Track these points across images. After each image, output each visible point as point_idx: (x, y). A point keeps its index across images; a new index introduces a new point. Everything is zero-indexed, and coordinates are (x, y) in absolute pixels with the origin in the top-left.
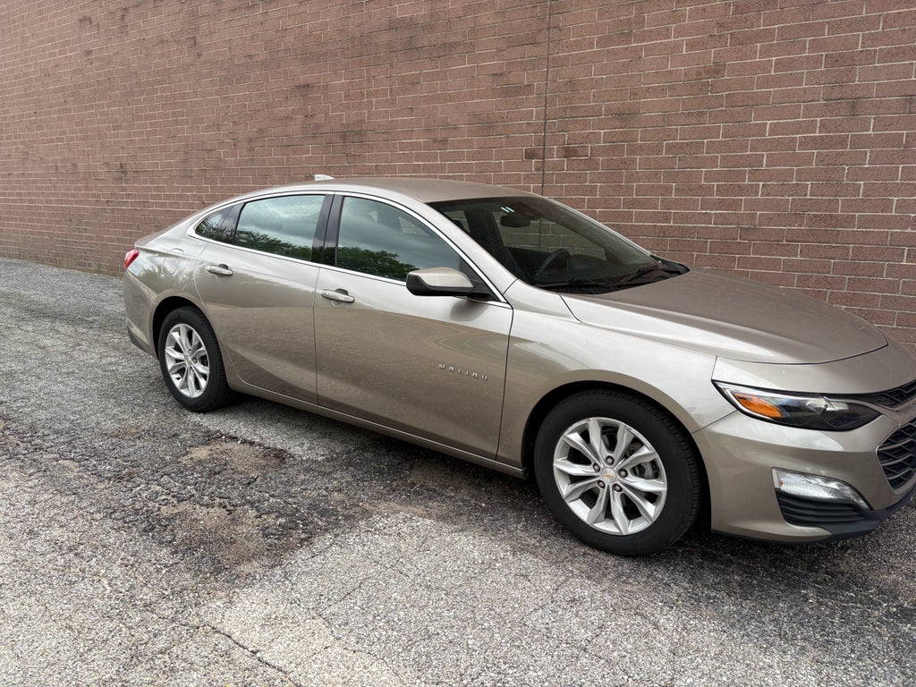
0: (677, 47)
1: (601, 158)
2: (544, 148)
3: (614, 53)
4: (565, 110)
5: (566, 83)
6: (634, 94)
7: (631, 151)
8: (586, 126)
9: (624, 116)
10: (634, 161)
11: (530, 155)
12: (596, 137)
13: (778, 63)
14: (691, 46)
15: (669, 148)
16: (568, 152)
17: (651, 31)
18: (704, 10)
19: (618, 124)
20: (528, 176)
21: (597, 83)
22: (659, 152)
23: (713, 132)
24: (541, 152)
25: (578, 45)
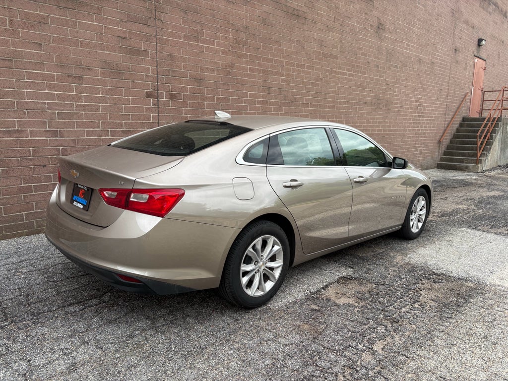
0: (217, 51)
1: (189, 101)
2: (158, 93)
3: (191, 45)
4: (169, 70)
5: (168, 55)
6: (202, 69)
7: (203, 99)
8: (181, 83)
9: (199, 80)
10: (204, 104)
11: (149, 95)
12: (185, 90)
13: (250, 69)
14: (223, 52)
15: (218, 99)
16: (172, 96)
17: (207, 40)
18: (226, 37)
19: (196, 84)
20: (149, 108)
21: (184, 60)
22: (214, 101)
23: (232, 94)
24: (156, 94)
25: (174, 35)
